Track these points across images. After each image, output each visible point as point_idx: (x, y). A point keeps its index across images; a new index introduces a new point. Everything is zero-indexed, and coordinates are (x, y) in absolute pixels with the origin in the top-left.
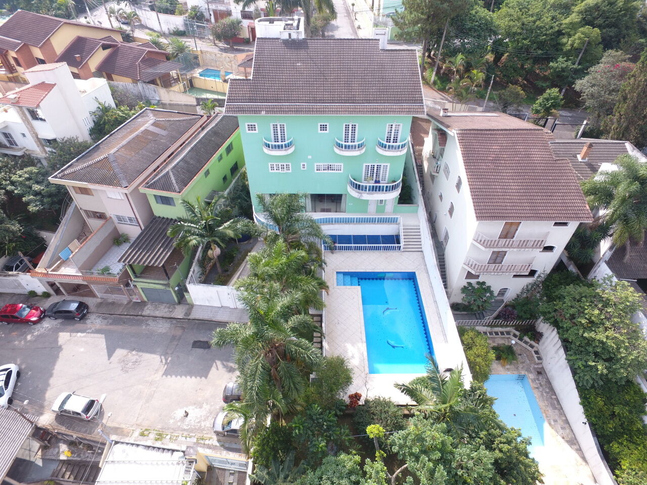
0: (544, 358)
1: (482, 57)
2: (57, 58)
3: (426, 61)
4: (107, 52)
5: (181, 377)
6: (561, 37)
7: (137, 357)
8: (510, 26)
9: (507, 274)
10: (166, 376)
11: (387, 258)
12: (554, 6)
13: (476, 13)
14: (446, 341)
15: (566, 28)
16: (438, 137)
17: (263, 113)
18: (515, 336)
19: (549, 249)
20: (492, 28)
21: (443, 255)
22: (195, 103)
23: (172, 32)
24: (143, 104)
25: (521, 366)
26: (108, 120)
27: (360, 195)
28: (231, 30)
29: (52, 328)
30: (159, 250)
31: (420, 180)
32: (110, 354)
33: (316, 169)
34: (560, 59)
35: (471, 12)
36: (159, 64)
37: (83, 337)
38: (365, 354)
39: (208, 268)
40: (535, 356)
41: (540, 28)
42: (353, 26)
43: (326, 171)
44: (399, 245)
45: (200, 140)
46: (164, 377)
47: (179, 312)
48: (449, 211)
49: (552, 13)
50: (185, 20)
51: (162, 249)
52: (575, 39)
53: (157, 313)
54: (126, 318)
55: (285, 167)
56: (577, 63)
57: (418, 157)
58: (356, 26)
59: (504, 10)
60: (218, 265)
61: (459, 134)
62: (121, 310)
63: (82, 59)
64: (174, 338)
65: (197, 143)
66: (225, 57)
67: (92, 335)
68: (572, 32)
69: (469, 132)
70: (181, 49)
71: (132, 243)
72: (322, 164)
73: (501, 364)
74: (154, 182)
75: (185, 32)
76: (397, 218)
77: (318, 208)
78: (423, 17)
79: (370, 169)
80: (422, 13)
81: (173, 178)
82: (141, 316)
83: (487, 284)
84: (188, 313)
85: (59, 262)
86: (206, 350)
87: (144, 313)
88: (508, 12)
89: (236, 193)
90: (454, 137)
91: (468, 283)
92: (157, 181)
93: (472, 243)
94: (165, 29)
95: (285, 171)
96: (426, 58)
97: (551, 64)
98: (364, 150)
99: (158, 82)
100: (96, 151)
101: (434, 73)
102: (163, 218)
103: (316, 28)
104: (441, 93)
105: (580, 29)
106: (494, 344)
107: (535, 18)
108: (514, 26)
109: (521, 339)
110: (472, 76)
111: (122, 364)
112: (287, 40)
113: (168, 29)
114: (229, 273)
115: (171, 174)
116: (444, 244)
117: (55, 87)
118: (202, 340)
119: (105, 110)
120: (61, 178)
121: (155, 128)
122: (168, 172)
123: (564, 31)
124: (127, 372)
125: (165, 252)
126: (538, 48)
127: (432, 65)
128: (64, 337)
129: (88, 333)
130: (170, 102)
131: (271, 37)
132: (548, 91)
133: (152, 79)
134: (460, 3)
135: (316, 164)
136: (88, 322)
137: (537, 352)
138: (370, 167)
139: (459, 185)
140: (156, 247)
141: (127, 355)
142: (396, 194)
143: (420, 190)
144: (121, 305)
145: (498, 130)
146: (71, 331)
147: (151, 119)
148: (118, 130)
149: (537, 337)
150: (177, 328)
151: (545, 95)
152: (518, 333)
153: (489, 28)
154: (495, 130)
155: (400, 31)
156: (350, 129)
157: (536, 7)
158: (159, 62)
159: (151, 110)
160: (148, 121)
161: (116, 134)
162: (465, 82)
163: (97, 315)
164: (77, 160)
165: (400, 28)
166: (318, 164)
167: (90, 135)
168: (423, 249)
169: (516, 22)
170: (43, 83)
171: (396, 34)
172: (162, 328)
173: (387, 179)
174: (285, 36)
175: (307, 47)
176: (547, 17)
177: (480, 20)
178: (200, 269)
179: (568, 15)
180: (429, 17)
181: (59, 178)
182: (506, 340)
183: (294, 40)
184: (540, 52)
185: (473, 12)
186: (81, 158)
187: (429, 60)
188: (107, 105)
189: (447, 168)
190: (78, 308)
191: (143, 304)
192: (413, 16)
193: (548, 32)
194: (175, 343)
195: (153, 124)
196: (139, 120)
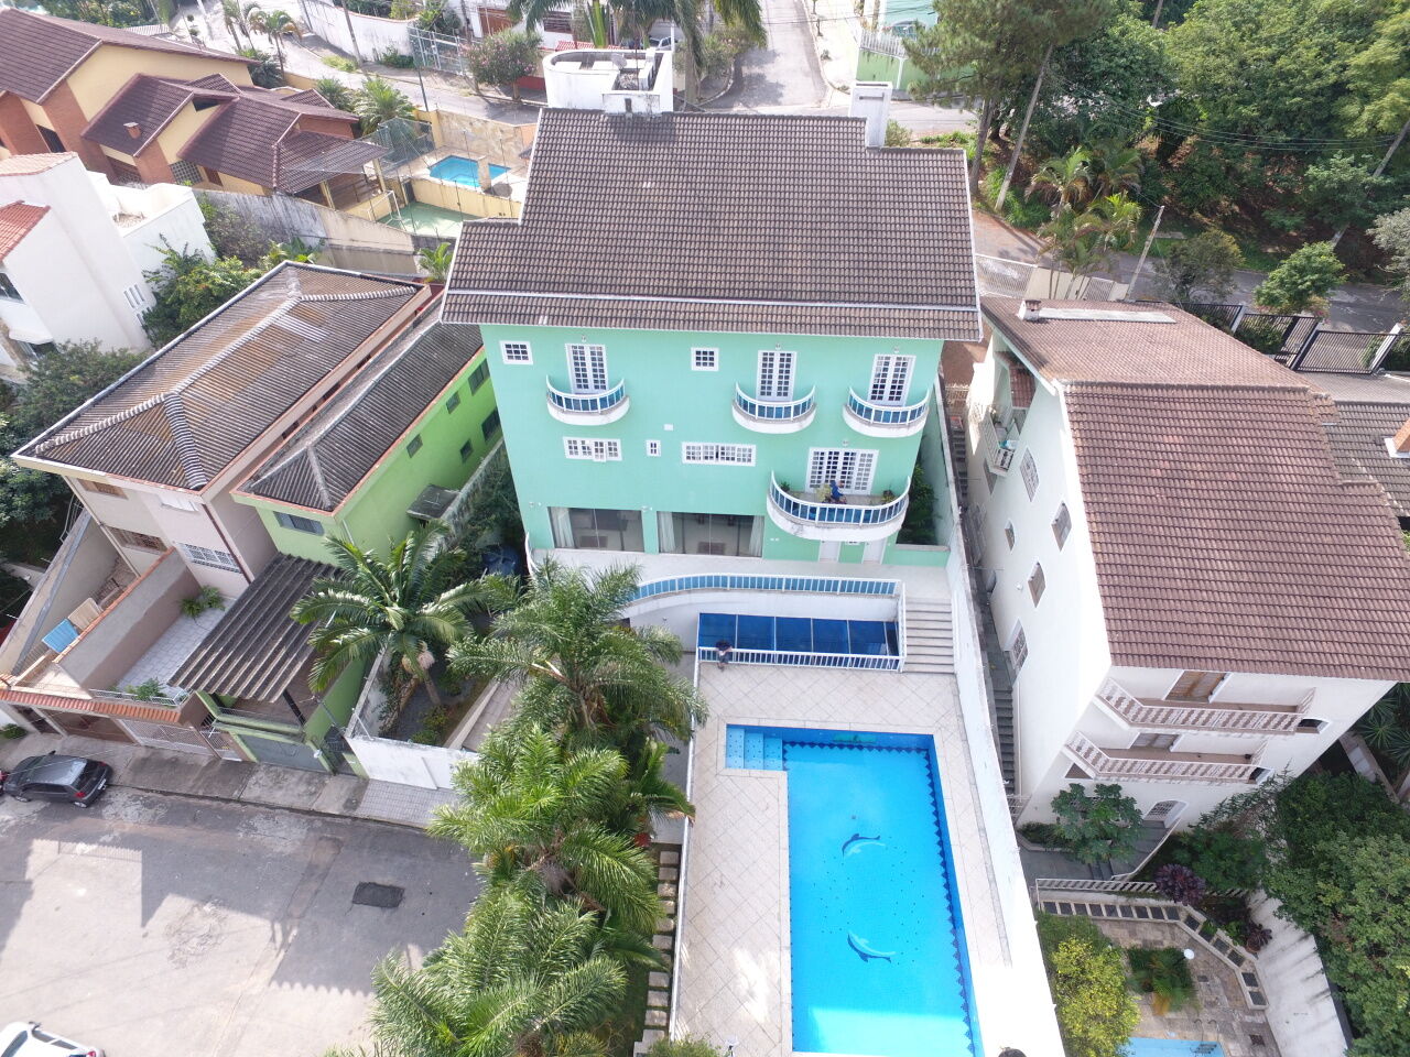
0: (1271, 999)
1: (1130, 145)
2: (88, 128)
3: (986, 148)
4: (207, 114)
5: (316, 988)
6: (1341, 100)
7: (213, 921)
8: (1206, 69)
9: (1184, 782)
10: (280, 984)
11: (860, 689)
12: (1328, 19)
13: (1123, 33)
14: (1008, 959)
15: (1361, 78)
16: (1009, 380)
17: (543, 320)
18: (1192, 922)
19: (1310, 725)
20: (1161, 72)
21: (1010, 691)
22: (410, 248)
23: (381, 58)
24: (283, 248)
25: (1206, 1015)
26: (187, 294)
27: (796, 527)
28: (514, 60)
29: (16, 825)
30: (276, 653)
31: (956, 481)
32: (148, 910)
33: (685, 455)
34: (1336, 159)
35: (1109, 31)
36: (327, 148)
37: (89, 855)
38: (787, 988)
39: (405, 693)
40: (1247, 989)
41: (1284, 75)
42: (811, 53)
43: (713, 462)
44: (895, 658)
45: (401, 360)
46: (274, 985)
47: (331, 799)
48: (1031, 583)
49: (1322, 37)
50: (412, 32)
51: (283, 652)
52: (1382, 109)
53: (280, 797)
54: (200, 807)
55: (606, 447)
56: (1379, 170)
57: (955, 409)
58: (819, 53)
59: (1192, 25)
60: (430, 687)
61: (1072, 395)
62: (191, 783)
63: (143, 131)
64: (311, 869)
65: (392, 369)
66: (493, 130)
67: (113, 851)
68: (1375, 90)
69: (1099, 390)
70: (389, 106)
71: (227, 610)
72: (701, 444)
73: (1153, 1007)
74: (271, 478)
75: (411, 59)
76: (892, 585)
77: (693, 543)
78: (984, 44)
79: (826, 461)
80: (983, 36)
81: (316, 470)
82: (238, 801)
83: (1124, 794)
84: (353, 802)
85: (42, 658)
86: (388, 911)
87: (247, 795)
88: (1202, 31)
89: (488, 495)
90: (1057, 397)
91: (1071, 785)
92: (278, 474)
93: (1092, 704)
94: (366, 50)
95: (606, 457)
96: (988, 141)
97: (1312, 170)
98: (811, 419)
99: (327, 192)
100: (143, 382)
101: (1006, 184)
102: (300, 560)
103: (719, 60)
104: (1020, 235)
105: (1397, 83)
106: (1134, 942)
107: (1275, 48)
108: (1217, 69)
109: (1206, 934)
110: (1106, 209)
111: (174, 940)
112: (621, 116)
113: (374, 50)
114: (461, 699)
115: (313, 458)
116: (1015, 661)
117: (47, 217)
118: (379, 880)
119: (186, 264)
120: (42, 456)
121: (295, 321)
122: (305, 454)
123: (1351, 86)
124: (183, 964)
125: (289, 661)
126: (1279, 127)
127: (1002, 159)
128: (43, 850)
129: (104, 844)
130: (350, 244)
131: (580, 107)
132: (1306, 250)
133: (308, 185)
134: (1082, 10)
135: (684, 445)
136: (108, 811)
137: (1251, 979)
138: (826, 456)
139: (1062, 526)
140: (268, 646)
141: (191, 913)
142: (894, 525)
143: (957, 512)
144: (191, 768)
145: (1180, 387)
146: (63, 837)
147: (291, 293)
148: (209, 321)
149: (1256, 937)
150: (324, 843)
151: (1297, 258)
152: (1200, 917)
153: (1154, 72)
154: (1172, 387)
155: (925, 78)
156: (777, 363)
157: (1280, 20)
158: (328, 143)
159: (297, 267)
160: (282, 301)
161: (202, 332)
162: (1086, 222)
163: (132, 792)
164: (94, 404)
165: (925, 69)
166: (691, 444)
167: (145, 328)
168: (957, 669)
169: (1225, 59)
170: (19, 203)
171: (915, 84)
172: (285, 839)
173: (869, 486)
174: (616, 106)
175: (672, 138)
176: (1308, 48)
177: (1131, 50)
178: (385, 699)
179: (1367, 42)
180: (999, 44)
181: (39, 456)
182: (1167, 928)
183: (638, 118)
184: (1282, 137)
185: (1115, 31)
186: (106, 396)
187: (995, 147)
188: (190, 253)
189: (1029, 466)
190: (84, 776)
191: (243, 769)
192: (959, 41)
193: (1308, 87)
194: (314, 886)
195: (294, 312)
196: (264, 295)
